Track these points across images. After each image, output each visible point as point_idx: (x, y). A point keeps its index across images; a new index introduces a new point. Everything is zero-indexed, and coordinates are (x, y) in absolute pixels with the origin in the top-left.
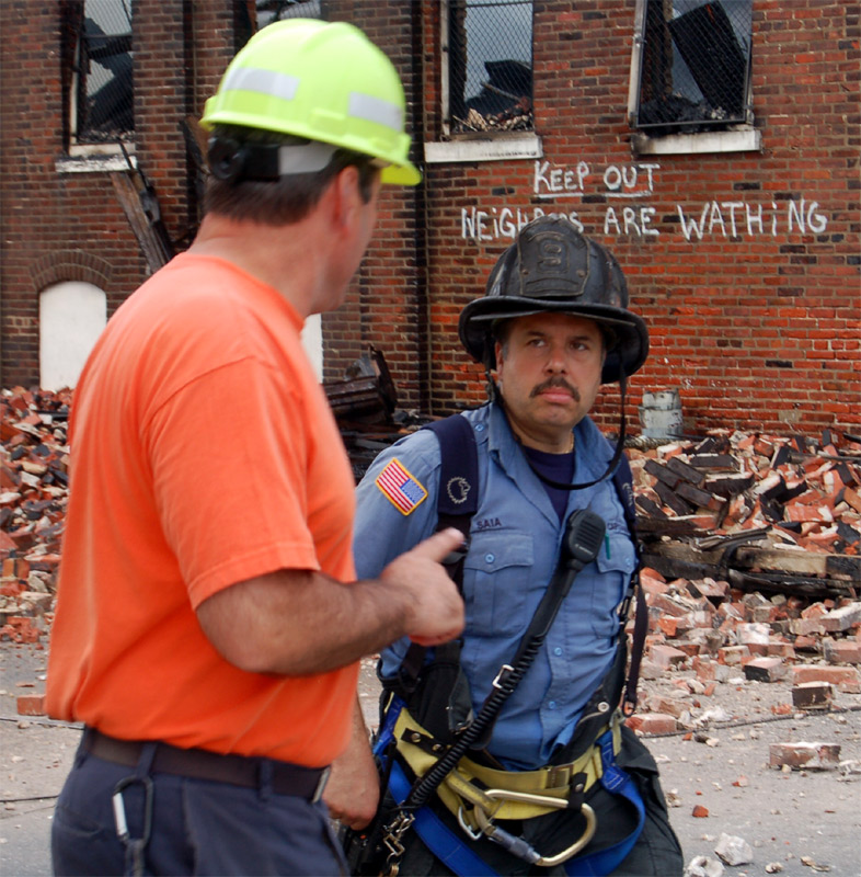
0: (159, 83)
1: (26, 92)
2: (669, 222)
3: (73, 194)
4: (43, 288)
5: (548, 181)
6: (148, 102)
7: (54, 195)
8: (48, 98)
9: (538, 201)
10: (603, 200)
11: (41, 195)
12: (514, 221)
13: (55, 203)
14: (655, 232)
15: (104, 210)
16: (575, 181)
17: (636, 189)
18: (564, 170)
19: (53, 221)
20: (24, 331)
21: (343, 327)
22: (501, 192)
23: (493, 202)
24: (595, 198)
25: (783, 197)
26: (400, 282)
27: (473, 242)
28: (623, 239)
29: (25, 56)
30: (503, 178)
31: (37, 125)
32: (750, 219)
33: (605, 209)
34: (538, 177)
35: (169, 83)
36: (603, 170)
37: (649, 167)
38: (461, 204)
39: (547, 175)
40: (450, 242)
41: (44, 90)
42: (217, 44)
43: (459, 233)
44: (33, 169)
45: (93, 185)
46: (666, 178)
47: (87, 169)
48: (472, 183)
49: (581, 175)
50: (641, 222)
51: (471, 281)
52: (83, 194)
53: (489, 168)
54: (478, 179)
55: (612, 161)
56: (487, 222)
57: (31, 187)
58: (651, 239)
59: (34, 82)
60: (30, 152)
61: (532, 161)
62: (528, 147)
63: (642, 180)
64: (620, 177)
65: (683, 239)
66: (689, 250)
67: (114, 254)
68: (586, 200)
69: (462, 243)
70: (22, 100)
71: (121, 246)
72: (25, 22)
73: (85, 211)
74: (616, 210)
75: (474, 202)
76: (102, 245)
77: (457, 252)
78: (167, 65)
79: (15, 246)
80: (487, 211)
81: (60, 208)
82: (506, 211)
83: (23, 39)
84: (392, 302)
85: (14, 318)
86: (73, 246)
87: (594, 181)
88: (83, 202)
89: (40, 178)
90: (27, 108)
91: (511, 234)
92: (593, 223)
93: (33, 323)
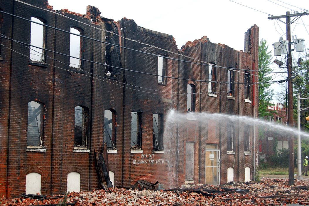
0: (96, 138)
1: (68, 137)
2: (155, 162)
3: (76, 156)
4: (69, 173)
5: (143, 156)
6: (94, 141)
7: (72, 156)
8: (72, 138)
9: (142, 159)
10: (149, 159)
11: (69, 156)
12: (139, 161)
13: (72, 158)
15: (81, 159)
16: (146, 156)
17: (152, 158)
19: (72, 161)
20: (65, 181)
21: (118, 178)
22: (138, 157)
23: (137, 159)
24: (148, 159)
25: (166, 159)
26: (129, 170)
27: (135, 165)
28: (150, 164)
29: (68, 130)
30: (138, 156)
31: (69, 143)
32: (163, 161)
34: (142, 156)
35: (97, 138)
38: (133, 159)
39: (143, 155)
40: (132, 165)
41: (71, 137)
42: (101, 132)
43: (133, 163)
44: (68, 151)
45: (80, 154)
46: (155, 156)
47: (80, 152)
48: (135, 156)
49: (147, 155)
50: (152, 162)
51: (134, 170)
52: (78, 156)
53: (137, 154)
55: (150, 154)
56: (136, 162)
57: (68, 154)
58: (153, 164)
59: (69, 135)
60: (67, 148)
61: (141, 153)
62: (142, 151)
63: (153, 156)
64: (150, 156)
66: (157, 165)
67: (83, 167)
68: (147, 159)
69: (133, 165)
70: (66, 138)
71: (84, 165)
72: (68, 124)
73: (78, 159)
75: (135, 159)
76: (81, 165)
77: (132, 166)
78: (97, 135)
79: (64, 166)
81: (73, 159)
83: (68, 127)
84: (128, 173)
85: (63, 179)
86: (75, 165)
87: (148, 156)
88: (77, 158)
89: (69, 153)
90: (67, 140)
91: (139, 163)
92: (148, 162)
93: (67, 180)
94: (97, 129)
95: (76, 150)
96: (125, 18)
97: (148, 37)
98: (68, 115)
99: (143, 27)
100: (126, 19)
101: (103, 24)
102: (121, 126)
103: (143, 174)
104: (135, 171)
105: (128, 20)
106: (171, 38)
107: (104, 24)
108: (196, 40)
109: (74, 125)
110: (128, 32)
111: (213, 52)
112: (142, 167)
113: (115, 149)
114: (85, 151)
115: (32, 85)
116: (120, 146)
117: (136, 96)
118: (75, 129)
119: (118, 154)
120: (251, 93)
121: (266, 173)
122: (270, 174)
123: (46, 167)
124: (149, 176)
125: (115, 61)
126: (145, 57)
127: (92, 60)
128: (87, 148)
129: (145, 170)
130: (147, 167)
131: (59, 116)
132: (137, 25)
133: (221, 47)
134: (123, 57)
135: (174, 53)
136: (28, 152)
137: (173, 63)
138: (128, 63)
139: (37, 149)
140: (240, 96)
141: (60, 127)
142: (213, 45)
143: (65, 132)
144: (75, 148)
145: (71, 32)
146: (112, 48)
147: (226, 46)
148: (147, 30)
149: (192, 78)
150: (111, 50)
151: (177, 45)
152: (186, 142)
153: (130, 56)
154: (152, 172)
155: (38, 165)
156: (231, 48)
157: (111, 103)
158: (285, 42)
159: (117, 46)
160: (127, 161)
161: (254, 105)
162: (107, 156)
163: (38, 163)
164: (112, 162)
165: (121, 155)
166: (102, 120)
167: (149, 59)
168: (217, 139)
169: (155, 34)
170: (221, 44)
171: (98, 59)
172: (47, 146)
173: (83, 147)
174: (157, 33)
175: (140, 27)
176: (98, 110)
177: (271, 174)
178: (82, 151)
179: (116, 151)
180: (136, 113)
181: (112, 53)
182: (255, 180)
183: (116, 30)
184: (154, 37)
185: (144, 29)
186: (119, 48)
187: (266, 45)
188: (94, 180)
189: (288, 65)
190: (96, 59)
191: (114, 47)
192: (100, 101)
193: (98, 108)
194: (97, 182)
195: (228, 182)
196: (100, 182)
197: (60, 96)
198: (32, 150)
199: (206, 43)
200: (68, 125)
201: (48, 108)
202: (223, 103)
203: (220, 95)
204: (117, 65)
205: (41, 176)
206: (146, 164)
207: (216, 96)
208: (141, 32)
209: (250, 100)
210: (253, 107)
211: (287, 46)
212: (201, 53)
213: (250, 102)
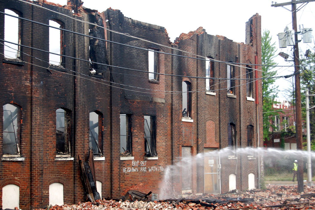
0: (80, 144)
1: (48, 143)
2: (147, 169)
3: (58, 165)
4: (50, 184)
6: (78, 147)
7: (54, 165)
8: (53, 145)
9: (133, 166)
10: (140, 166)
11: (51, 165)
12: (130, 169)
13: (54, 167)
14: (146, 171)
15: (64, 168)
17: (144, 165)
18: (136, 162)
19: (54, 170)
20: (46, 194)
21: (106, 188)
22: (128, 165)
23: (127, 167)
24: (139, 166)
25: (159, 166)
26: (118, 180)
27: (125, 173)
28: (143, 172)
29: (48, 136)
30: (128, 163)
31: (50, 151)
32: (156, 169)
33: (140, 168)
34: (133, 163)
35: (82, 144)
36: (140, 162)
37: (146, 161)
38: (123, 167)
39: (134, 162)
40: (121, 173)
41: (52, 143)
42: (86, 138)
43: (123, 171)
44: (49, 160)
45: (62, 163)
46: (147, 163)
47: (63, 160)
48: (124, 163)
49: (138, 162)
50: (144, 169)
51: (124, 179)
52: (60, 165)
53: (127, 161)
54: (125, 163)
55: (141, 160)
56: (126, 170)
57: (49, 163)
58: (146, 172)
59: (50, 142)
60: (49, 156)
61: (132, 160)
62: (133, 158)
63: (145, 163)
64: (142, 163)
65: (149, 172)
66: (150, 173)
67: (66, 177)
68: (138, 166)
69: (123, 173)
70: (47, 145)
71: (67, 175)
72: (49, 129)
73: (60, 168)
74: (142, 168)
75: (125, 167)
76: (64, 175)
77: (122, 175)
78: (82, 141)
79: (45, 176)
80: (126, 168)
81: (55, 168)
82: (129, 168)
83: (48, 132)
84: (117, 183)
85: (44, 191)
86: (58, 175)
87: (139, 163)
88: (60, 167)
89: (51, 161)
90: (48, 147)
91: (129, 171)
92: (139, 170)
93: (48, 192)
94: (82, 134)
95: (58, 158)
96: (110, 8)
97: (136, 29)
98: (49, 119)
99: (131, 19)
100: (112, 9)
101: (85, 15)
102: (108, 130)
103: (134, 183)
104: (125, 181)
105: (113, 10)
106: (162, 30)
107: (87, 15)
108: (191, 32)
109: (55, 130)
110: (114, 23)
111: (210, 45)
112: (133, 176)
113: (103, 156)
114: (69, 159)
115: (7, 86)
116: (108, 153)
117: (125, 96)
118: (57, 134)
119: (105, 161)
120: (254, 90)
121: (272, 179)
122: (276, 181)
123: (24, 178)
124: (141, 186)
125: (101, 56)
126: (134, 52)
127: (75, 56)
128: (70, 156)
129: (136, 179)
130: (139, 175)
131: (39, 121)
132: (124, 16)
133: (219, 39)
134: (109, 53)
135: (167, 47)
136: (4, 161)
137: (166, 59)
138: (115, 59)
139: (14, 157)
140: (241, 94)
141: (40, 132)
142: (210, 37)
143: (45, 138)
144: (57, 156)
145: (50, 25)
146: (97, 42)
147: (225, 38)
148: (136, 22)
149: (187, 75)
150: (96, 44)
151: (170, 38)
152: (182, 146)
153: (117, 51)
154: (144, 181)
155: (15, 175)
156: (231, 40)
157: (97, 104)
158: (291, 32)
159: (102, 40)
160: (116, 169)
161: (257, 104)
162: (93, 164)
163: (16, 174)
164: (100, 171)
165: (109, 163)
166: (86, 124)
167: (138, 54)
168: (217, 142)
169: (145, 26)
170: (220, 35)
171: (81, 55)
172: (26, 154)
173: (66, 154)
174: (147, 25)
175: (128, 18)
176: (82, 112)
177: (279, 180)
178: (65, 159)
179: (103, 158)
180: (125, 115)
181: (97, 48)
182: (260, 188)
183: (100, 22)
184: (144, 29)
185: (132, 20)
186: (104, 42)
187: (270, 36)
188: (79, 191)
189: (295, 58)
190: (78, 55)
191: (99, 42)
192: (84, 102)
193: (82, 110)
194: (83, 194)
195: (229, 191)
196: (86, 193)
197: (38, 98)
198: (8, 159)
199: (203, 35)
200: (48, 131)
201: (25, 111)
202: (222, 101)
203: (219, 93)
204: (103, 61)
205: (20, 188)
206: (138, 172)
207: (214, 94)
208: (129, 24)
209: (253, 98)
210: (256, 105)
211: (294, 36)
212: (197, 47)
213: (253, 100)
